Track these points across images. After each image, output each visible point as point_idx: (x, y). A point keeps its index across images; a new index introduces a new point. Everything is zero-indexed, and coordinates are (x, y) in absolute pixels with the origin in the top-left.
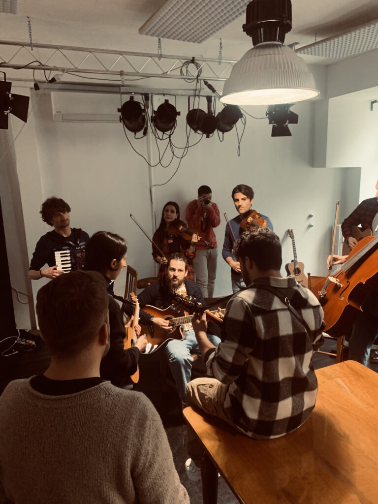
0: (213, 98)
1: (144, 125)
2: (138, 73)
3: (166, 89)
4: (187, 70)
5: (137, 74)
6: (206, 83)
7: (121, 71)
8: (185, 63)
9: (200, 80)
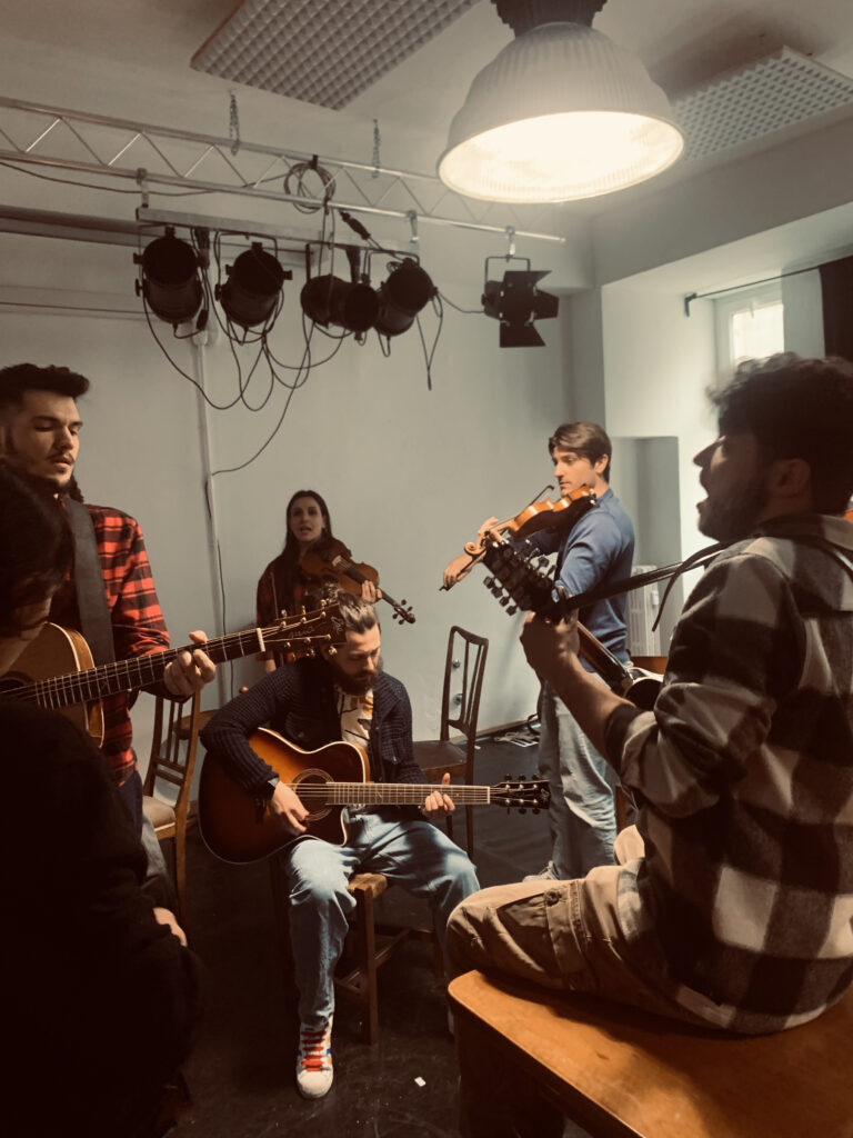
0: (362, 253)
1: (199, 303)
2: (181, 178)
3: (253, 223)
4: (300, 184)
5: (178, 181)
6: (346, 217)
7: (140, 170)
8: (295, 167)
9: (333, 208)
